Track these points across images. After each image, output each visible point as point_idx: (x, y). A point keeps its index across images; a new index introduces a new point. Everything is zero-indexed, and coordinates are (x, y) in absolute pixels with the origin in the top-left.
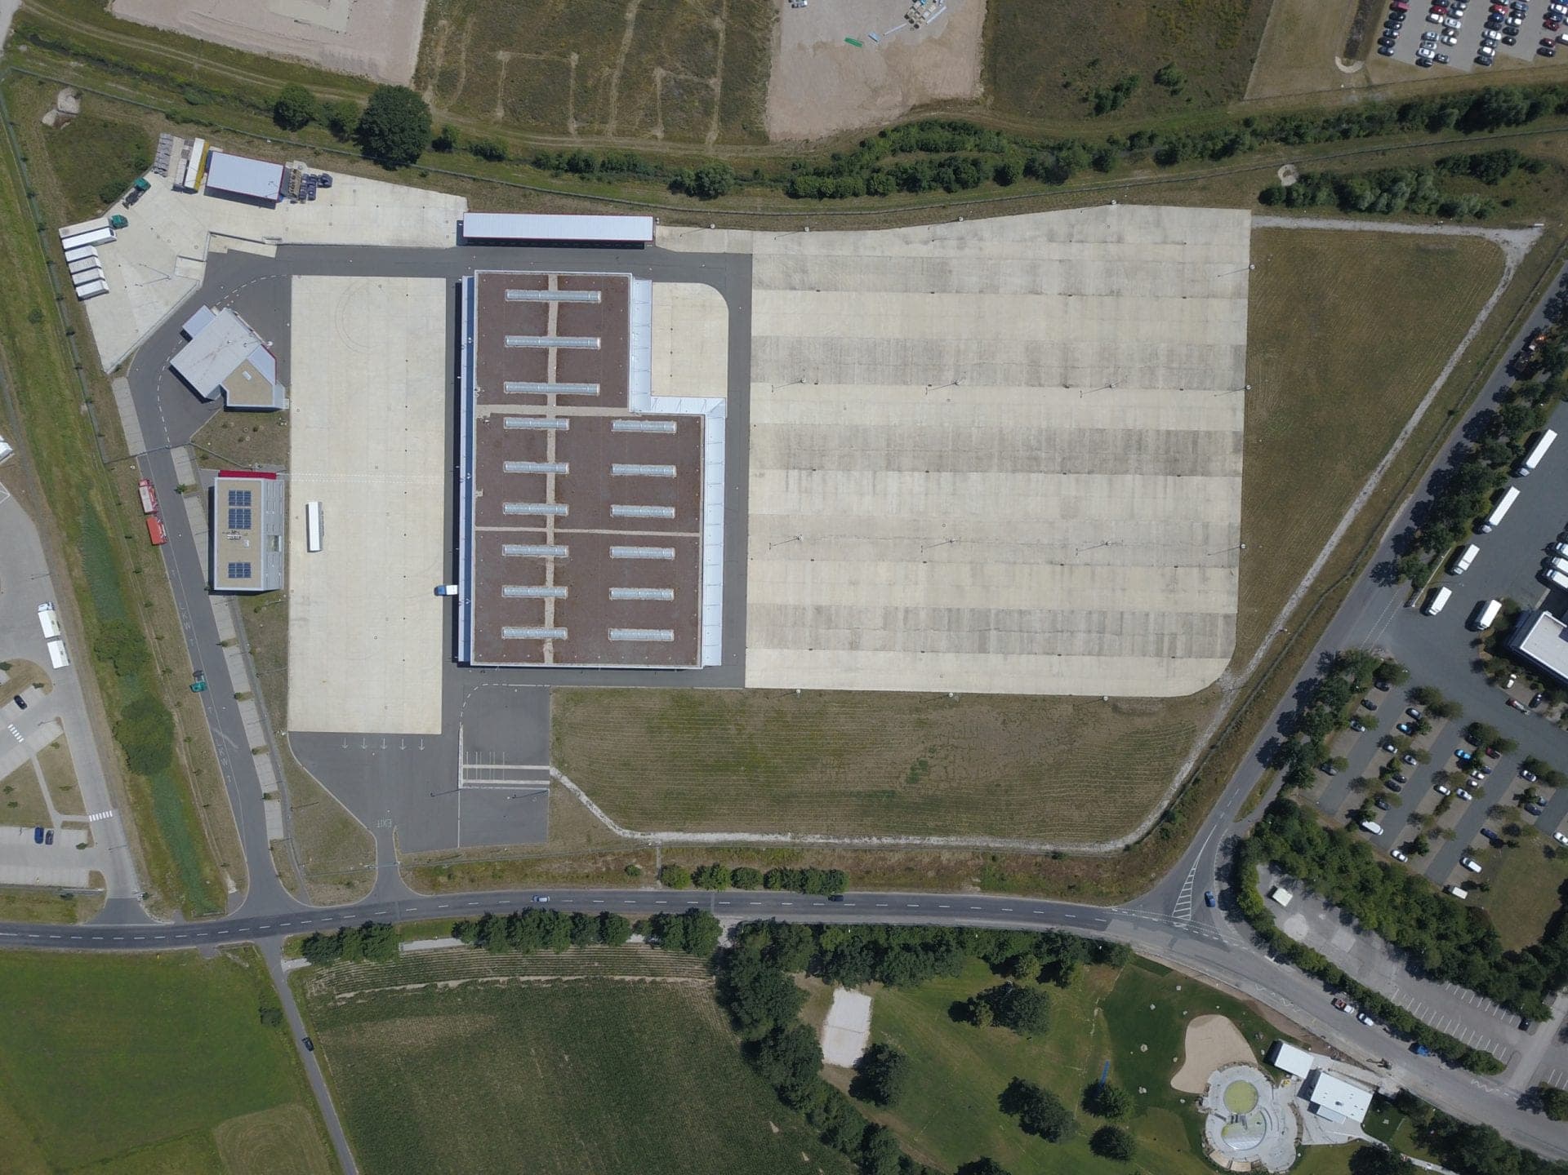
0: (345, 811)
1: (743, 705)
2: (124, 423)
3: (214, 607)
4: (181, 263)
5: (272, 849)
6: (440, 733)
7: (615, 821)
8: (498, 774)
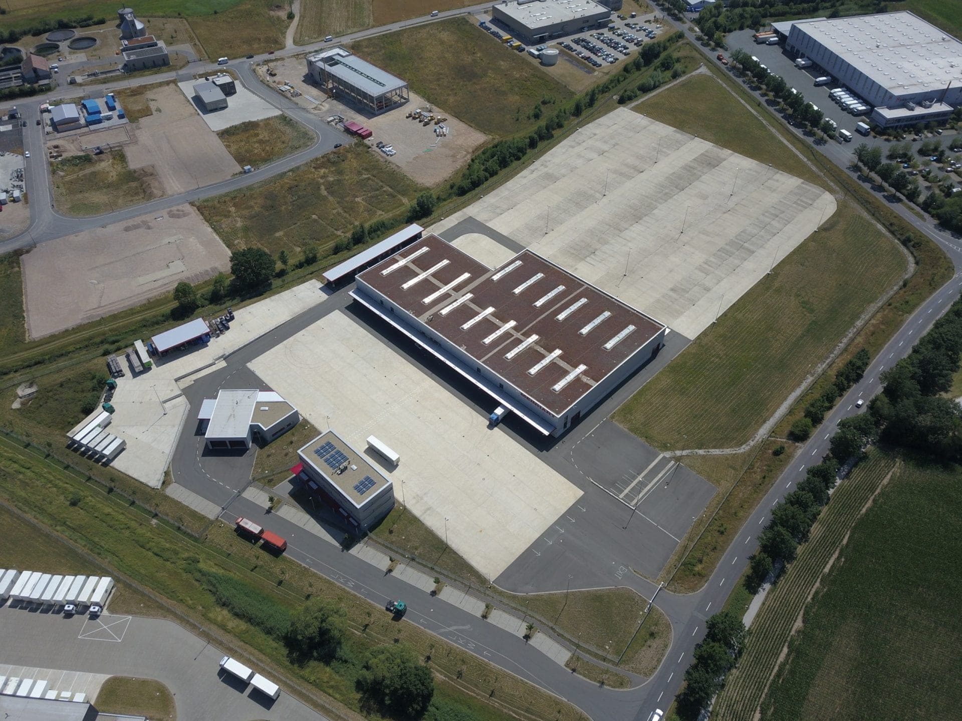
0: (588, 591)
1: (703, 347)
2: (193, 507)
3: (360, 556)
4: (167, 405)
5: (574, 670)
6: (583, 493)
7: (731, 447)
8: (642, 485)
